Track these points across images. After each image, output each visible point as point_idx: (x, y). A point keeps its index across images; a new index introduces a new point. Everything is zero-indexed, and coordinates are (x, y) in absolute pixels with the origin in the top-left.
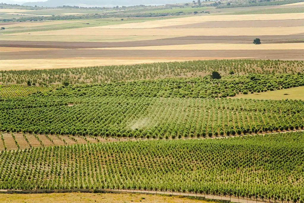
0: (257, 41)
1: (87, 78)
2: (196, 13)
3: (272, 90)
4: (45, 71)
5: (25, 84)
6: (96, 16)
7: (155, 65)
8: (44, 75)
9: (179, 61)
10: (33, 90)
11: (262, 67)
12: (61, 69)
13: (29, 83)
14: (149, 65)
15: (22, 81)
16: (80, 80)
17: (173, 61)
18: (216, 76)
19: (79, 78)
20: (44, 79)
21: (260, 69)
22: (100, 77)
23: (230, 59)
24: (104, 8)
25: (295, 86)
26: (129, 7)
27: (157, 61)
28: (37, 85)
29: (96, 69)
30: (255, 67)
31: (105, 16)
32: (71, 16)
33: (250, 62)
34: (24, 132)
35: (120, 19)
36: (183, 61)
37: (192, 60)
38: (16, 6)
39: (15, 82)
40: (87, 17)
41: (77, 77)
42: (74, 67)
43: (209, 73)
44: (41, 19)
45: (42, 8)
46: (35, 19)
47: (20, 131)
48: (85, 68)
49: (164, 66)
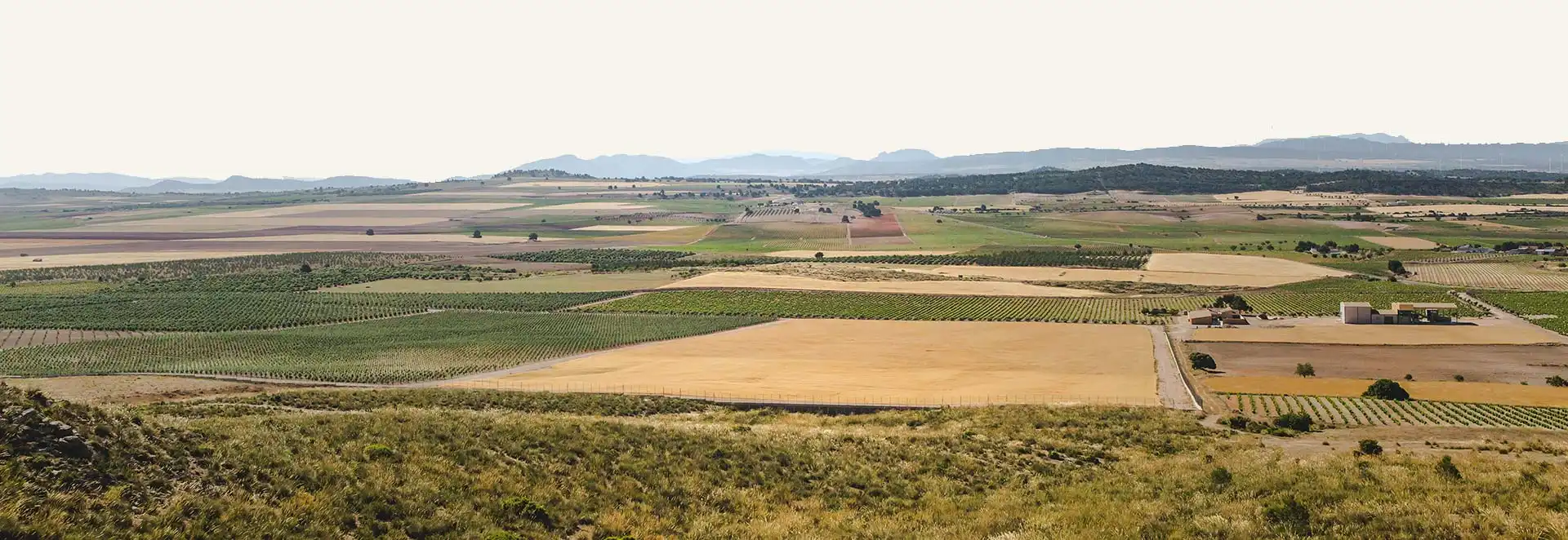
0: (370, 232)
1: (168, 272)
2: (314, 201)
3: (356, 283)
4: (123, 266)
5: (97, 279)
6: (201, 204)
7: (248, 259)
8: (120, 271)
9: (276, 253)
10: (104, 286)
11: (360, 260)
12: (141, 264)
13: (100, 279)
14: (241, 258)
15: (94, 277)
16: (159, 275)
17: (270, 253)
18: (306, 269)
19: (159, 273)
20: (119, 274)
21: (357, 261)
22: (183, 271)
23: (331, 251)
24: (214, 194)
25: (380, 279)
26: (242, 194)
27: (251, 254)
28: (110, 281)
29: (181, 262)
30: (352, 259)
31: (212, 203)
32: (171, 203)
33: (349, 254)
34: (72, 328)
35: (226, 207)
36: (281, 253)
37: (290, 252)
38: (111, 193)
39: (86, 277)
40: (191, 205)
41: (157, 271)
42: (157, 261)
43: (298, 267)
44: (138, 207)
45: (140, 195)
46: (130, 208)
47: (68, 327)
48: (169, 262)
49: (257, 259)
